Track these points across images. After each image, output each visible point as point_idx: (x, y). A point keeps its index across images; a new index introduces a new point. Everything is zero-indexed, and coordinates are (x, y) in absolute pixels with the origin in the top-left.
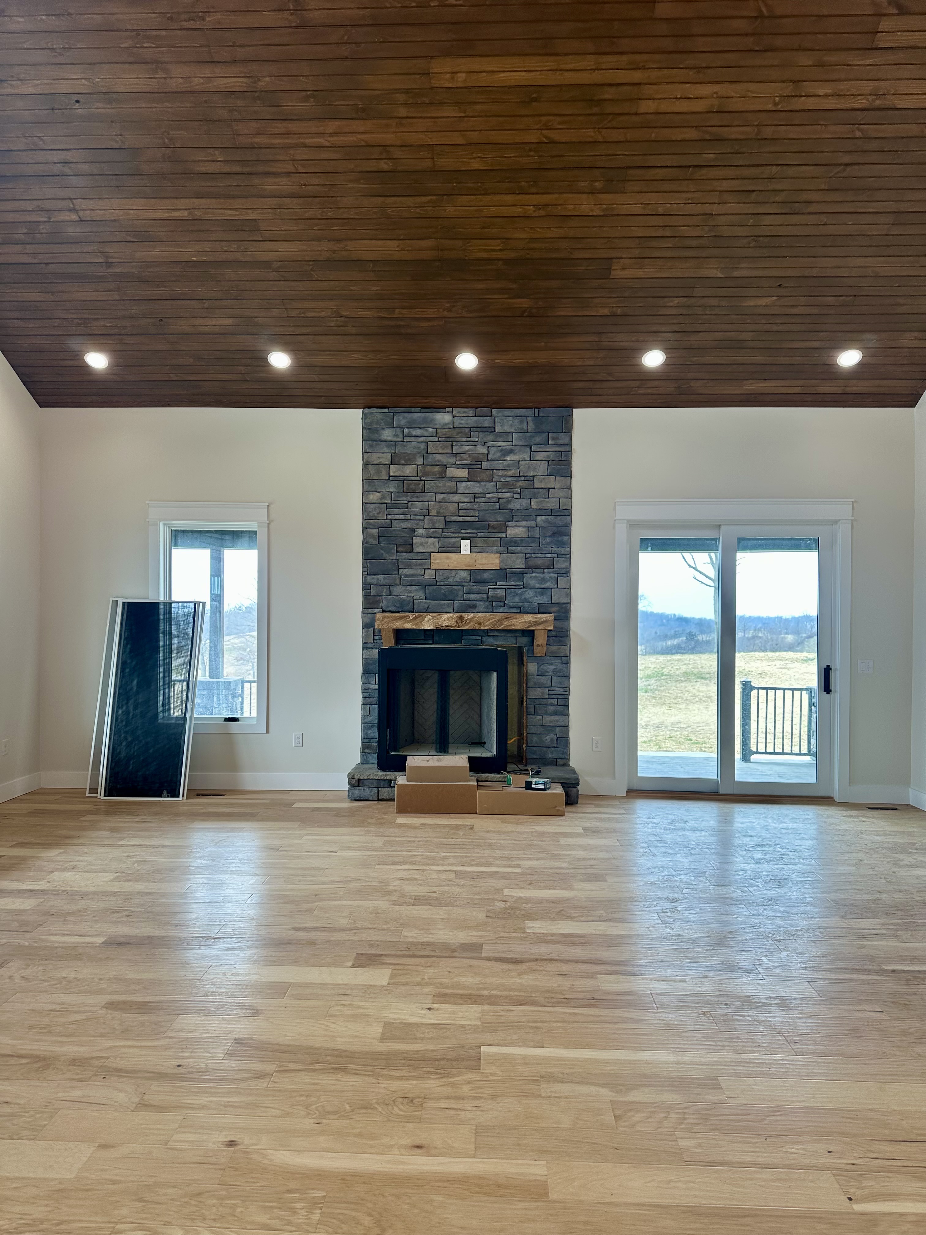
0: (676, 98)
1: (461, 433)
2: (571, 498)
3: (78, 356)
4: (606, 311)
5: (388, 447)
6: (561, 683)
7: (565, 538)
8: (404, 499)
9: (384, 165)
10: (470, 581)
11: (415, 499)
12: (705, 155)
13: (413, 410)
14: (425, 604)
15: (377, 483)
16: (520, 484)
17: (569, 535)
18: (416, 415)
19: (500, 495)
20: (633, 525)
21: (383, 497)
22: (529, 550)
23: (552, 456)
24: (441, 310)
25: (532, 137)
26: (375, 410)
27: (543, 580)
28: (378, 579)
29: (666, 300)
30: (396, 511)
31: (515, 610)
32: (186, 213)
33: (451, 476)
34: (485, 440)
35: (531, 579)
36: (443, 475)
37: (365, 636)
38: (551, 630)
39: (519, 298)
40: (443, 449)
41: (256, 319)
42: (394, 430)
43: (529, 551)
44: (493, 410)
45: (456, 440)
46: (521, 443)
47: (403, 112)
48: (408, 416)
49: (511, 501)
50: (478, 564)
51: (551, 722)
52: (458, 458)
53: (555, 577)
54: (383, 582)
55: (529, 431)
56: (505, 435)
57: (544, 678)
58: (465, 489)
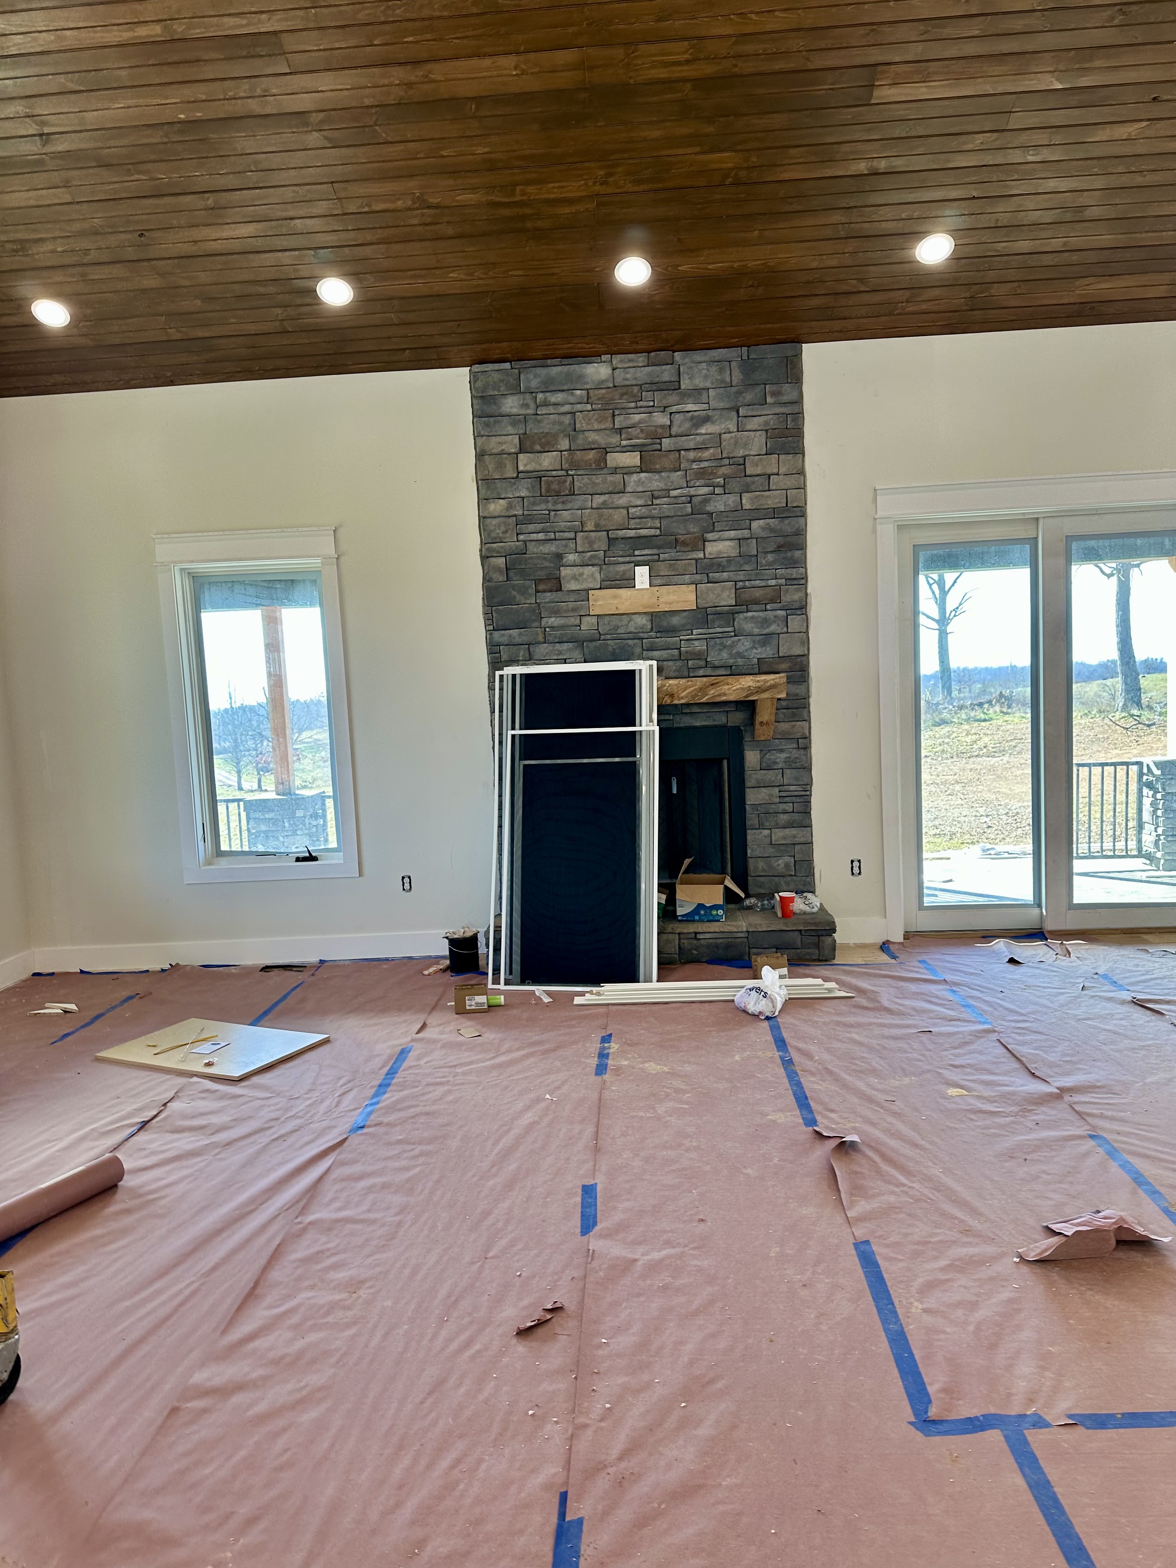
1: (626, 393)
2: (805, 488)
3: (22, 307)
4: (861, 167)
5: (514, 424)
6: (797, 779)
7: (797, 554)
8: (543, 506)
10: (652, 630)
11: (559, 507)
13: (549, 361)
15: (499, 484)
16: (722, 471)
17: (803, 548)
18: (555, 371)
19: (692, 491)
20: (904, 527)
21: (510, 507)
22: (741, 576)
23: (773, 422)
24: (590, 184)
26: (489, 367)
27: (765, 622)
28: (510, 635)
30: (531, 527)
31: (723, 671)
33: (614, 465)
34: (665, 403)
35: (746, 621)
36: (601, 464)
38: (779, 699)
39: (718, 151)
40: (600, 422)
42: (521, 396)
43: (742, 578)
44: (676, 354)
45: (619, 406)
46: (722, 405)
48: (542, 372)
49: (710, 500)
50: (663, 602)
51: (784, 838)
52: (623, 436)
53: (783, 616)
54: (518, 640)
55: (733, 384)
56: (696, 393)
57: (771, 772)
58: (637, 486)
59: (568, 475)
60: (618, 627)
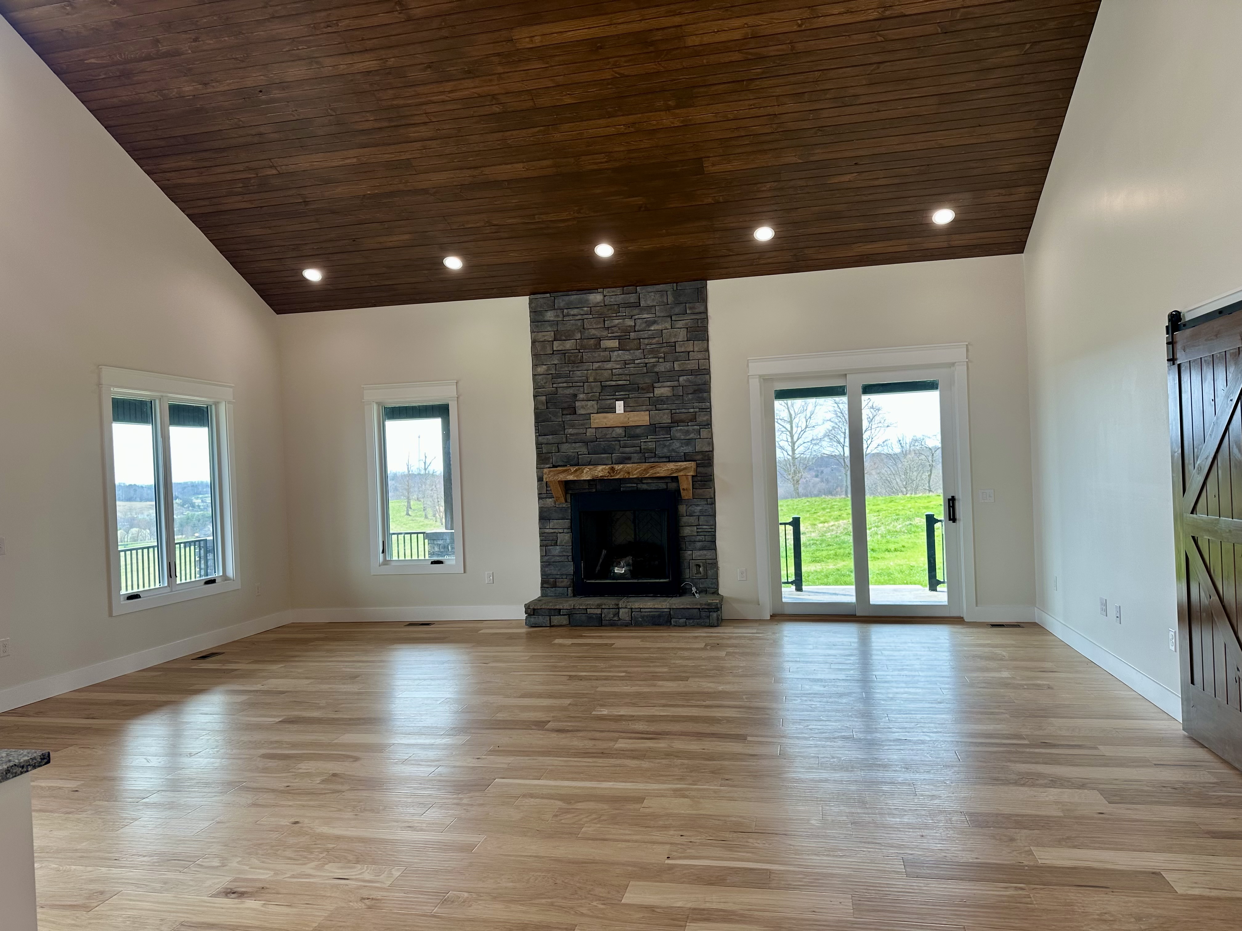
0: (714, 32)
1: (611, 309)
2: (709, 359)
3: (298, 273)
4: (710, 200)
5: (551, 326)
6: (707, 522)
7: (705, 395)
8: (567, 369)
9: (496, 109)
10: (625, 436)
11: (575, 369)
12: (752, 71)
13: (570, 293)
14: (587, 457)
15: (543, 357)
16: (663, 350)
17: (709, 392)
18: (573, 297)
19: (647, 361)
20: (766, 379)
21: (548, 369)
22: (674, 406)
23: (690, 323)
24: (572, 213)
25: (607, 75)
26: (539, 296)
27: (687, 432)
28: (548, 439)
29: (759, 185)
30: (560, 380)
31: (664, 460)
32: (355, 160)
33: (605, 347)
34: (632, 314)
35: (677, 432)
36: (597, 346)
37: (540, 488)
38: (694, 476)
39: (633, 197)
40: (597, 324)
41: (427, 234)
42: (555, 311)
43: (674, 408)
44: (638, 288)
45: (608, 315)
46: (662, 314)
47: (500, 69)
48: (567, 298)
49: (656, 365)
50: (631, 421)
51: (700, 556)
52: (610, 331)
53: (697, 429)
54: (552, 441)
55: (669, 303)
56: (649, 308)
57: (691, 517)
58: (617, 358)
59: (580, 352)
60: (606, 434)
